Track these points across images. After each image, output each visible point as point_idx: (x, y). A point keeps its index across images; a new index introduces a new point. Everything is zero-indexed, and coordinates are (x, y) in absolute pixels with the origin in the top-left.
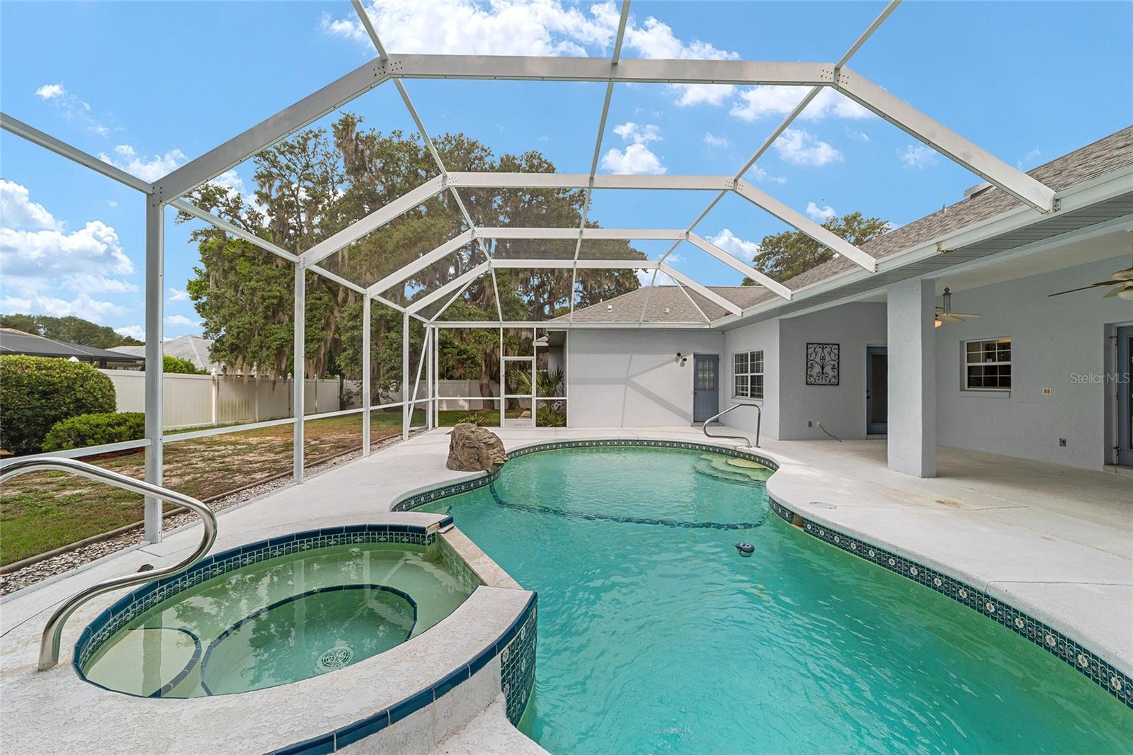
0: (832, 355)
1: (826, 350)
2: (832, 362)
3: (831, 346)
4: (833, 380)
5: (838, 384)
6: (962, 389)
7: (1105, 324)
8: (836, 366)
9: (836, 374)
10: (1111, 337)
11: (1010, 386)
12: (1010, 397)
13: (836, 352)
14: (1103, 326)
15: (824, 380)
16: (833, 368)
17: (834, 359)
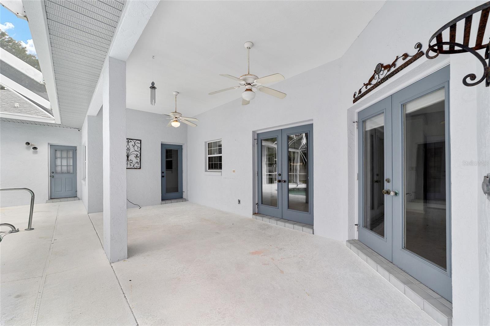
0: (136, 148)
1: (130, 144)
2: (136, 153)
3: (135, 141)
4: (136, 165)
5: (140, 168)
6: (206, 171)
7: (253, 131)
8: (139, 155)
9: (139, 161)
10: (255, 139)
11: (222, 169)
12: (221, 175)
13: (139, 145)
14: (252, 132)
15: (129, 165)
16: (137, 156)
17: (137, 150)
